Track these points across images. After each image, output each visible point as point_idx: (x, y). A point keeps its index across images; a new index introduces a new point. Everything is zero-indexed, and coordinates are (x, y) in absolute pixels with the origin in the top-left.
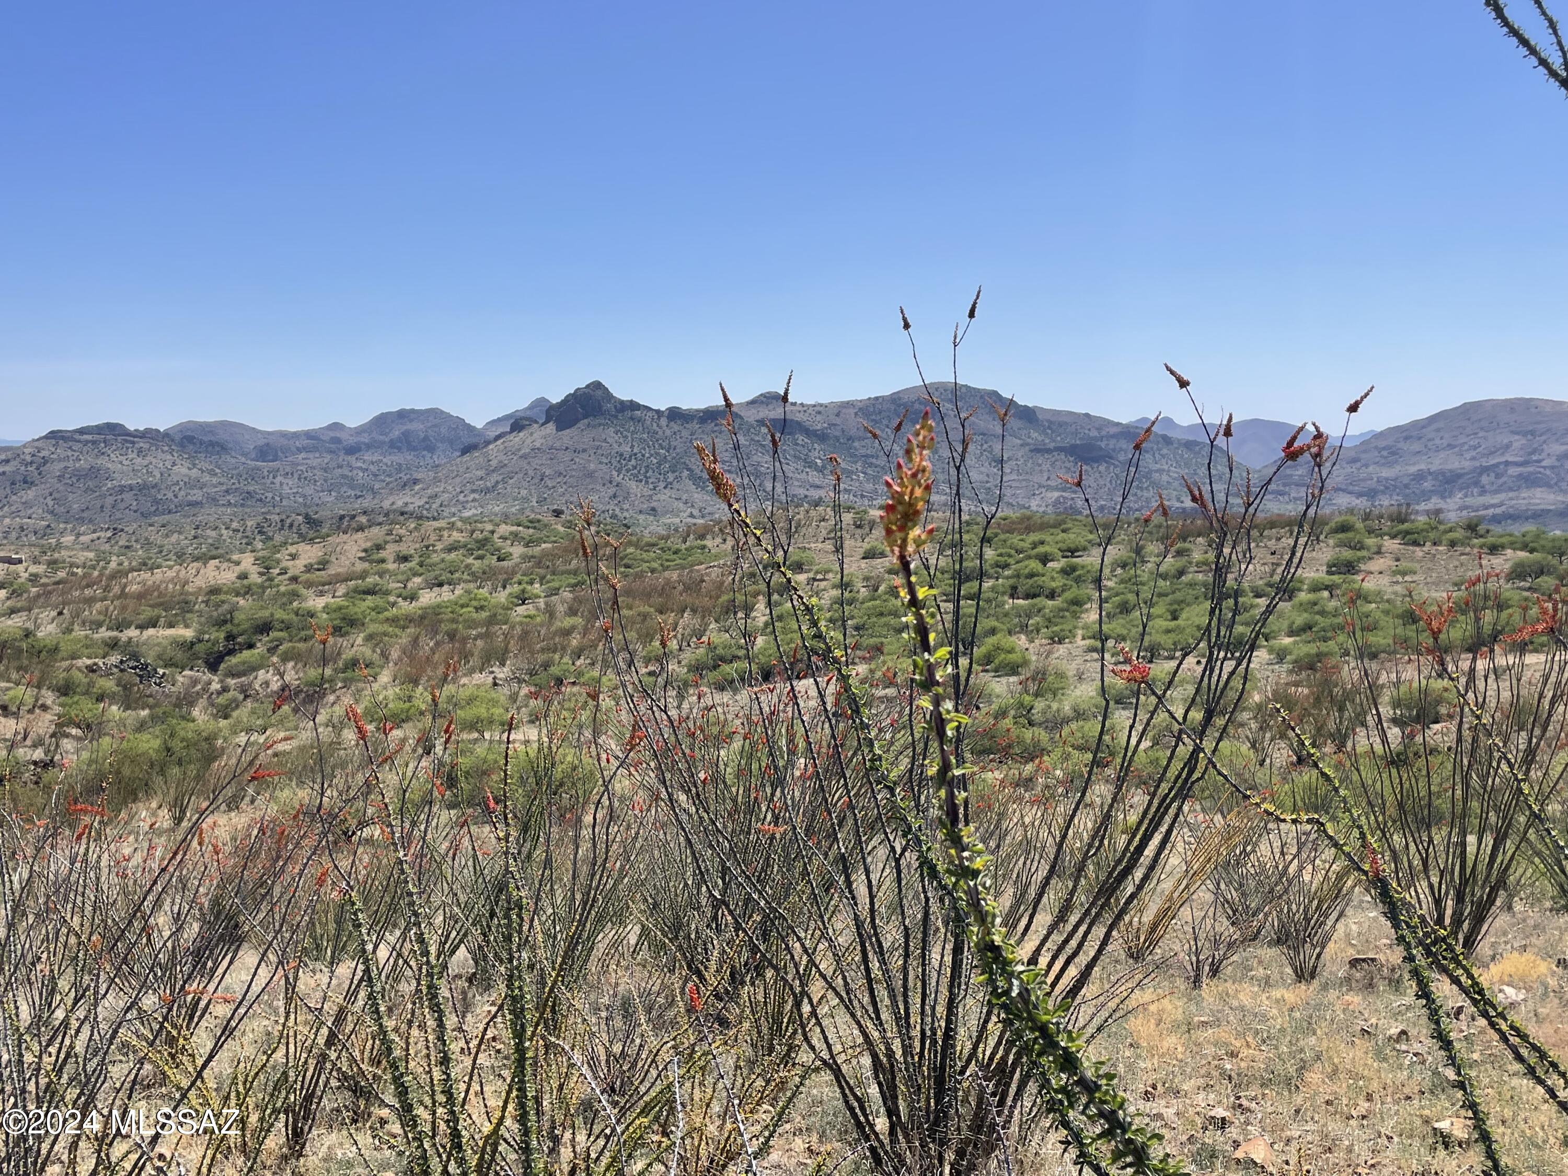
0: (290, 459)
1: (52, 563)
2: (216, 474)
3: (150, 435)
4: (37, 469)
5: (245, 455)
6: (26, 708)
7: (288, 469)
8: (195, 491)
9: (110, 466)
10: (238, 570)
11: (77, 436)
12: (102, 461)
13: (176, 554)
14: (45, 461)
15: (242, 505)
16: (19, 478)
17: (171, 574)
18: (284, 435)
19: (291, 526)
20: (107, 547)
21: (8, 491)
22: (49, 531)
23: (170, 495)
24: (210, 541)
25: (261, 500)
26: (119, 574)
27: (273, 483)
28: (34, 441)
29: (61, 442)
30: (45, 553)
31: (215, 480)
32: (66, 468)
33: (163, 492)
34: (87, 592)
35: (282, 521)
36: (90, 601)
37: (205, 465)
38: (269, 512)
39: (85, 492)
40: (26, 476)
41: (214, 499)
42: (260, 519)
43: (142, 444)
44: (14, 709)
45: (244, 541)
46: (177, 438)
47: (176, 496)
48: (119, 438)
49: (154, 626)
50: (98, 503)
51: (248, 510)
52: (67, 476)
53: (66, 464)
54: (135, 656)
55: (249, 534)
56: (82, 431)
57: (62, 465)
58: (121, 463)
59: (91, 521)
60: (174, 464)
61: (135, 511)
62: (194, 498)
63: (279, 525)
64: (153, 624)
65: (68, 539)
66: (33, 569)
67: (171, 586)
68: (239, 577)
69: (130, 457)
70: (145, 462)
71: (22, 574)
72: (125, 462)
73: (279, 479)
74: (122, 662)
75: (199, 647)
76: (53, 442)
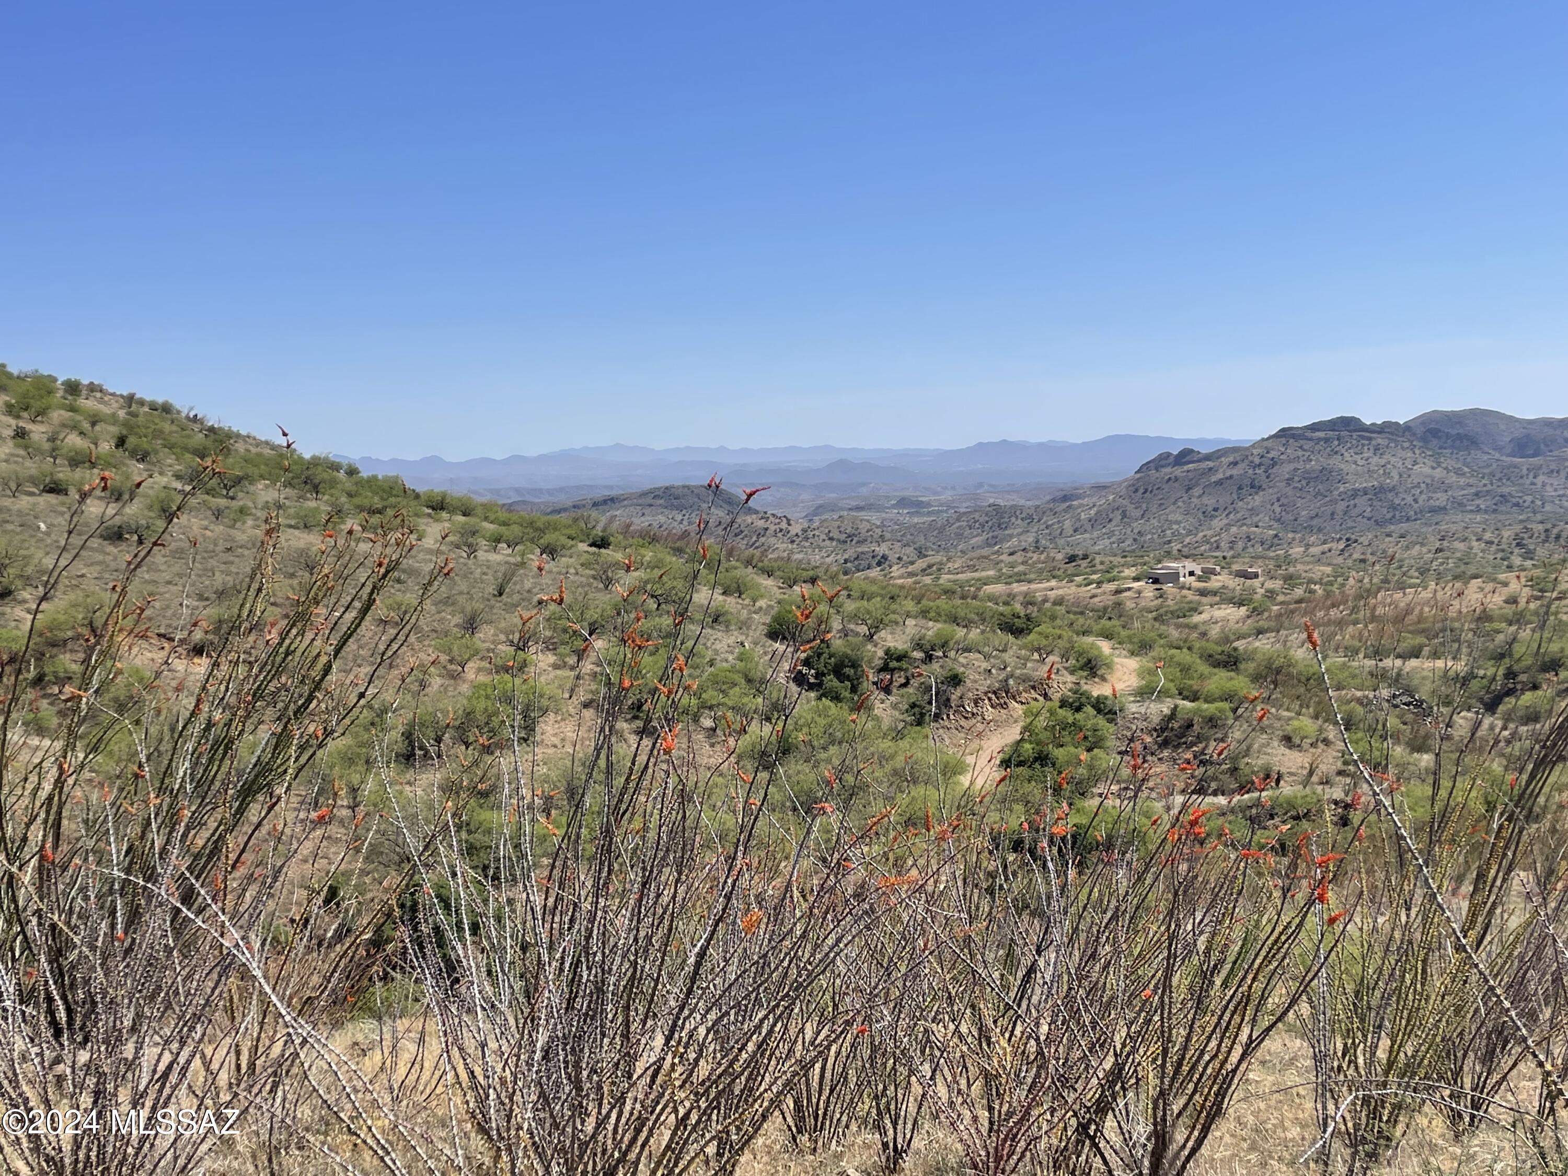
0: (1556, 453)
1: (1288, 578)
2: (1464, 474)
3: (1388, 429)
4: (1266, 472)
5: (1499, 449)
6: (1309, 741)
7: (1553, 466)
8: (1438, 495)
9: (1343, 466)
10: (1506, 592)
11: (1309, 434)
12: (1335, 461)
13: (1417, 570)
14: (1274, 462)
15: (1495, 511)
16: (1247, 482)
17: (1426, 595)
18: (1548, 423)
19: (1558, 537)
20: (1340, 560)
21: (1235, 496)
22: (1276, 541)
23: (1409, 499)
24: (1458, 555)
25: (1517, 505)
26: (1365, 594)
27: (1533, 484)
28: (1263, 440)
29: (1291, 441)
30: (1280, 566)
31: (1462, 481)
32: (1296, 470)
33: (1401, 495)
34: (1333, 613)
35: (1547, 531)
36: (1341, 624)
37: (1451, 463)
38: (1528, 519)
39: (1315, 497)
40: (1254, 480)
41: (1461, 504)
42: (1518, 528)
43: (1380, 440)
44: (1298, 741)
45: (1499, 555)
46: (1420, 431)
47: (1416, 501)
48: (1355, 435)
49: (1417, 657)
50: (1329, 510)
51: (1502, 517)
52: (1296, 479)
53: (1296, 465)
54: (1409, 692)
55: (1503, 546)
56: (1314, 427)
57: (1292, 466)
58: (1355, 463)
59: (1320, 530)
60: (1415, 463)
61: (1369, 519)
62: (1437, 503)
63: (1543, 536)
64: (1415, 653)
65: (1296, 551)
66: (1270, 585)
67: (1427, 609)
68: (1506, 602)
69: (1366, 455)
70: (1383, 462)
71: (1259, 590)
72: (1360, 462)
73: (1541, 478)
74: (1394, 696)
75: (1475, 685)
76: (1283, 440)
